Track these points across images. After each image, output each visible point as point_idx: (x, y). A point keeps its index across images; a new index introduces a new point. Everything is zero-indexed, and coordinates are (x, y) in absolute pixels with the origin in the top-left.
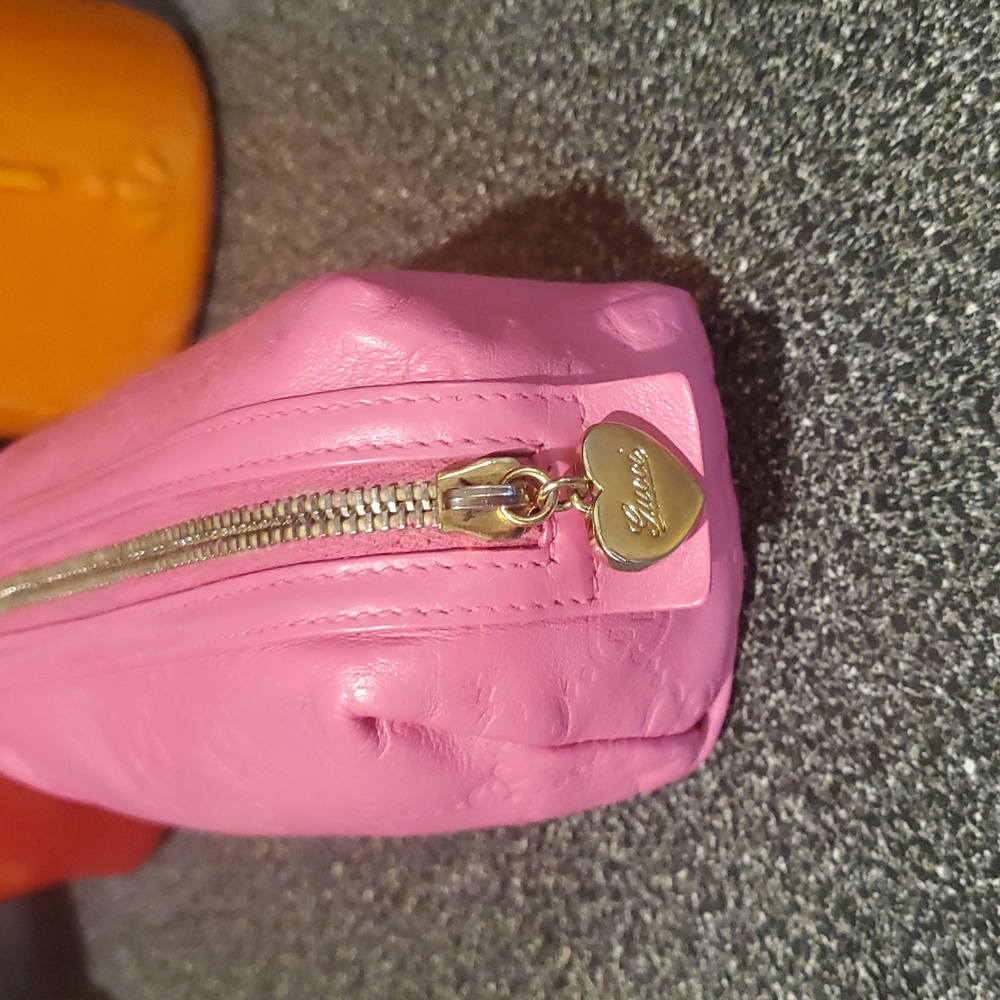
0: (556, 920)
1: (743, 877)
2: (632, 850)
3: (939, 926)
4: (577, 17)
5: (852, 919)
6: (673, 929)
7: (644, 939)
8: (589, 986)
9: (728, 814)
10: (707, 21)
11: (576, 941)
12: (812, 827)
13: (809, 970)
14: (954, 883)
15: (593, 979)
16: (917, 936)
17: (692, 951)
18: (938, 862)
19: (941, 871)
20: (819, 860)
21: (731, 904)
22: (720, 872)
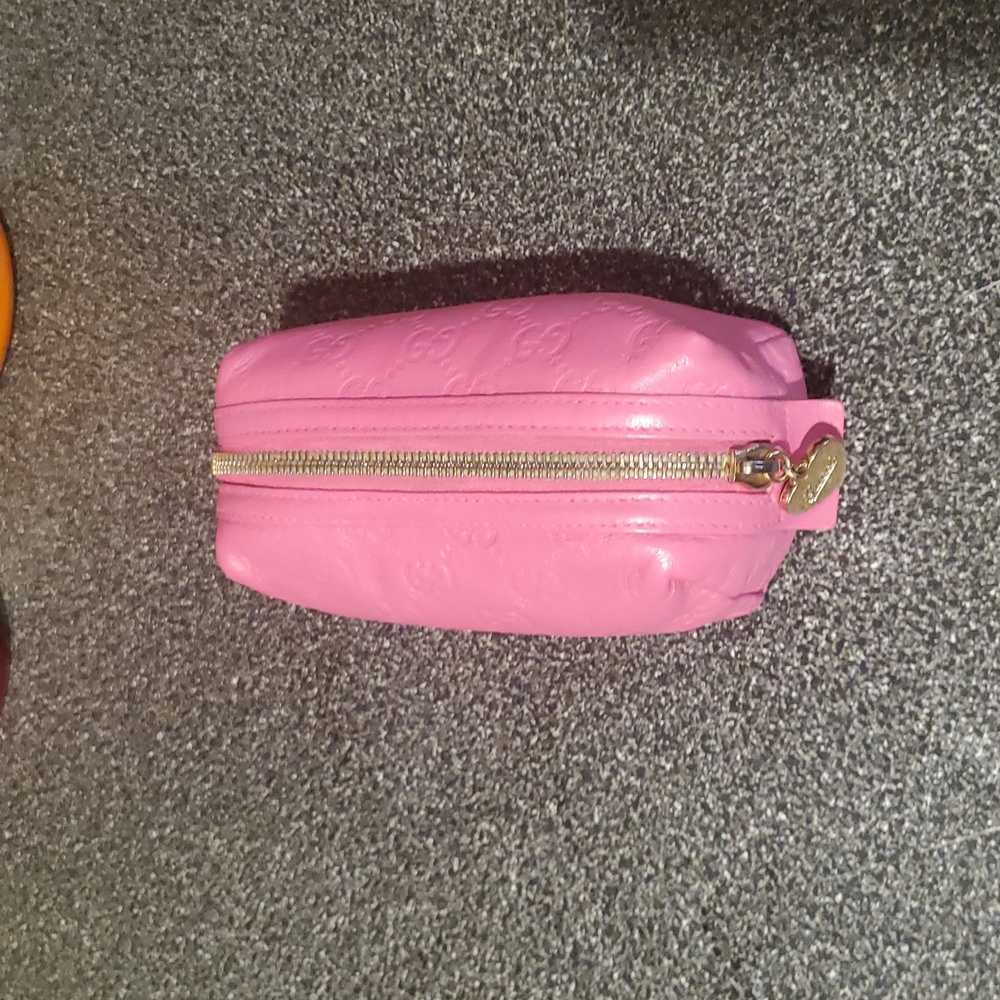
0: (341, 728)
1: (459, 679)
2: (390, 680)
3: (563, 680)
4: (331, 228)
5: (519, 687)
6: (418, 715)
7: (400, 723)
8: (366, 757)
9: (449, 650)
10: (419, 247)
11: (355, 736)
12: (496, 648)
13: (498, 716)
14: (569, 660)
15: (368, 753)
16: (551, 687)
17: (431, 723)
18: (561, 652)
19: (562, 656)
20: (500, 662)
21: (453, 694)
22: (446, 679)
